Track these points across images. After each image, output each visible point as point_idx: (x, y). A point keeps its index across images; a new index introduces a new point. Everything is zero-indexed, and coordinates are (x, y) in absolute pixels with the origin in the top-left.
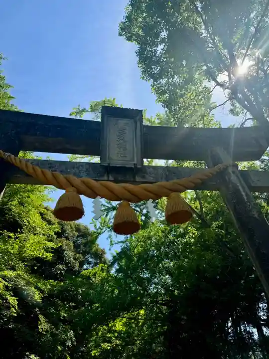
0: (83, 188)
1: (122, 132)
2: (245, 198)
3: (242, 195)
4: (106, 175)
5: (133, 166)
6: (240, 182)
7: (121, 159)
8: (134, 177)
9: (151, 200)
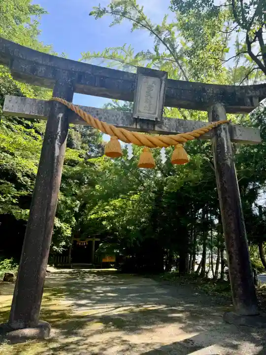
0: (121, 136)
1: (150, 88)
2: (226, 150)
3: (224, 147)
4: (135, 124)
5: (155, 120)
6: (226, 137)
7: (147, 112)
8: (154, 127)
9: (164, 148)
